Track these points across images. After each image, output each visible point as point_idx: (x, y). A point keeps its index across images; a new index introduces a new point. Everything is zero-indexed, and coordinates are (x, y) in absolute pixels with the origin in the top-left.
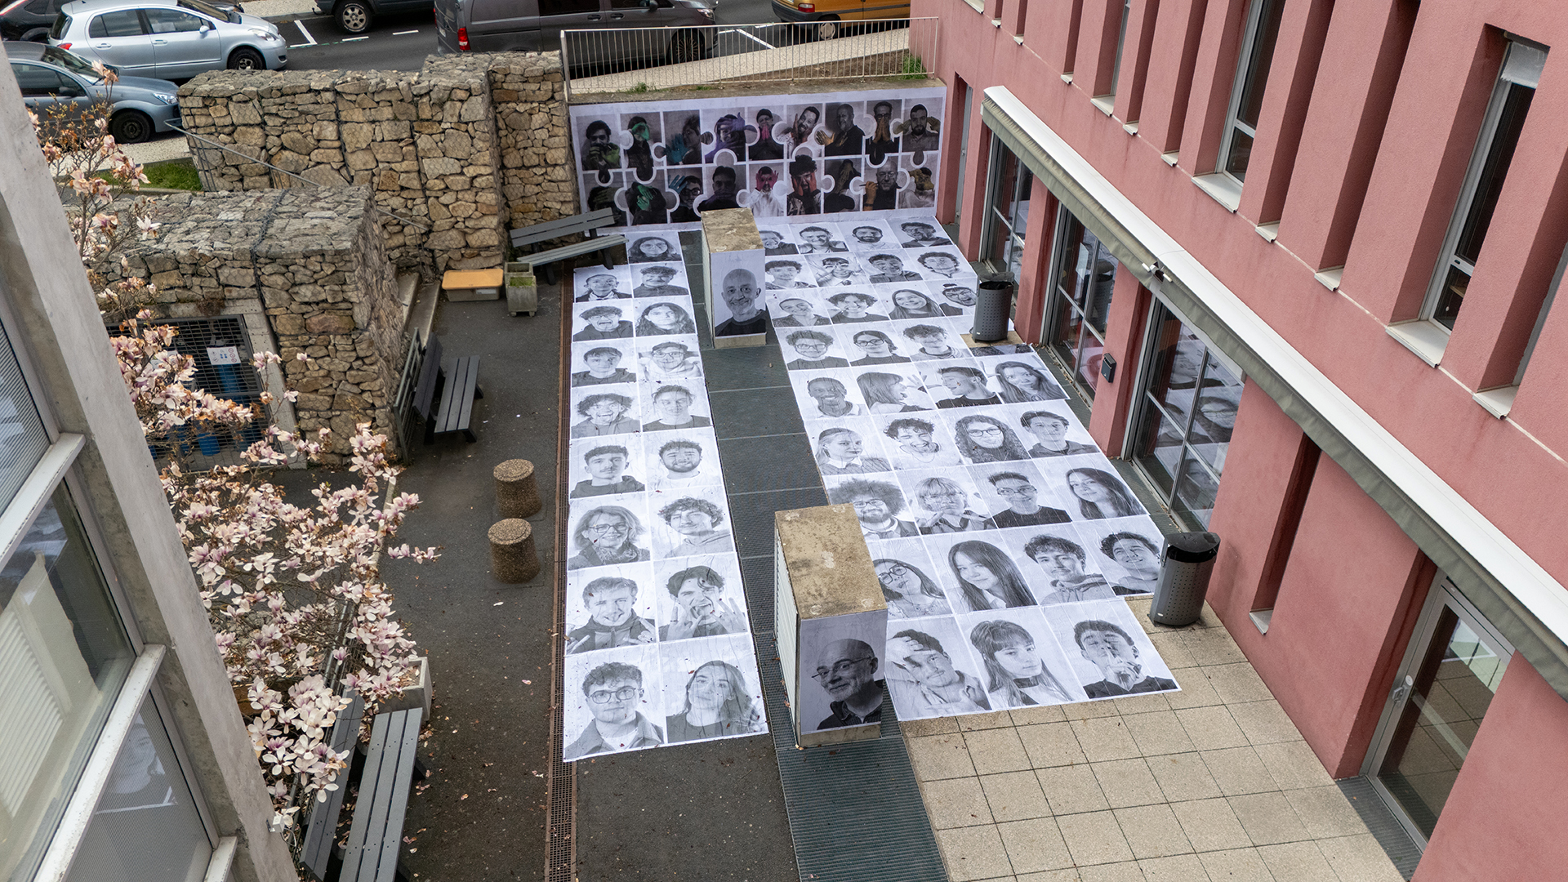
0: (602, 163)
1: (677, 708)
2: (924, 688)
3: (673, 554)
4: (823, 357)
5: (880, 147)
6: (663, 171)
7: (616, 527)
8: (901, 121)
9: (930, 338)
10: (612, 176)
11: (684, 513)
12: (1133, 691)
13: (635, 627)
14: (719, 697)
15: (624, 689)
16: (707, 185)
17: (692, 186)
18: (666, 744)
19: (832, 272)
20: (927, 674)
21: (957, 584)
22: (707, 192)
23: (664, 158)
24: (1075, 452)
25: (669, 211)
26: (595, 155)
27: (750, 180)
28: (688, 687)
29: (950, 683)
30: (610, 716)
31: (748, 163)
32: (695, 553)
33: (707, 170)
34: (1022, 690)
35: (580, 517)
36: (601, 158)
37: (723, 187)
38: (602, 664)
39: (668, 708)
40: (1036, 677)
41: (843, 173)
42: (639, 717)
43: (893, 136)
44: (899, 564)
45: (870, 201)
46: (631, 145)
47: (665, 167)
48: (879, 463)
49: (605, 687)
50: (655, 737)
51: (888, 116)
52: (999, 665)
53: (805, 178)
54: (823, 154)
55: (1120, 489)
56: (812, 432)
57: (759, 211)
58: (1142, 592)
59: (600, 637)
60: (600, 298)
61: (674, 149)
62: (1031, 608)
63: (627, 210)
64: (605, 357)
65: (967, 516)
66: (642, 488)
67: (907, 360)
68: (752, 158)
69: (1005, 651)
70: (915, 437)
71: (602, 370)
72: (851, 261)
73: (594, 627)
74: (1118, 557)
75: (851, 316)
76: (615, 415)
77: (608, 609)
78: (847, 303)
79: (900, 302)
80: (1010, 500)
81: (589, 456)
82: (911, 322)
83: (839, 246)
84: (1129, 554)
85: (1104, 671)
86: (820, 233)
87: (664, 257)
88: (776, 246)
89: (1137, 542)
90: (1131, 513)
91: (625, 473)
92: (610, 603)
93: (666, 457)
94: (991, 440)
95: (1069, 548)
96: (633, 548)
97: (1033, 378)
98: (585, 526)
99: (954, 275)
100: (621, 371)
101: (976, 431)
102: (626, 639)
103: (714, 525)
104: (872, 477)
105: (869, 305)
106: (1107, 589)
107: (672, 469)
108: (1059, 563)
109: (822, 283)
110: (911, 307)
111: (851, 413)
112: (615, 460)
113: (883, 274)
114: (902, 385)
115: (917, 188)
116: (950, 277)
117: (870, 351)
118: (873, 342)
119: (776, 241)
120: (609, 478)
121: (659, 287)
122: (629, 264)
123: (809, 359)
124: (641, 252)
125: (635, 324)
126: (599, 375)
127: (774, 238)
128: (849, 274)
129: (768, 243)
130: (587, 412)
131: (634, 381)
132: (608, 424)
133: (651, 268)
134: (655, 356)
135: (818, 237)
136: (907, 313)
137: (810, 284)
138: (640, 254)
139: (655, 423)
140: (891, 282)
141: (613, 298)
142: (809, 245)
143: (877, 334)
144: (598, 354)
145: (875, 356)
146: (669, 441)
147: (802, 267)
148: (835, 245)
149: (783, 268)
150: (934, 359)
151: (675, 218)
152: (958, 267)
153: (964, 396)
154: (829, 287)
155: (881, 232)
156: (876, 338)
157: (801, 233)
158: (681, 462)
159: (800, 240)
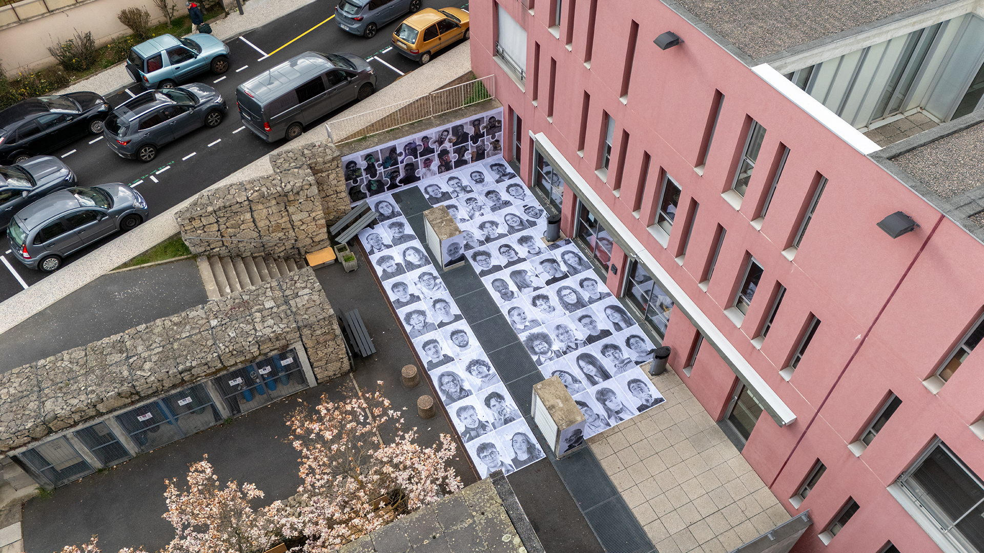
0: (354, 177)
1: (513, 456)
2: (588, 424)
3: (480, 389)
4: (491, 266)
5: (477, 137)
7: (453, 381)
8: (485, 125)
9: (529, 244)
10: (359, 181)
11: (475, 368)
12: (652, 406)
13: (483, 426)
14: (524, 447)
15: (492, 453)
17: (395, 174)
18: (516, 470)
19: (473, 208)
20: (587, 418)
21: (584, 376)
22: (402, 174)
23: (382, 167)
24: (604, 297)
25: (386, 187)
26: (350, 174)
27: (421, 165)
28: (513, 446)
29: (596, 420)
30: (492, 465)
31: (419, 159)
32: (488, 386)
33: (401, 166)
34: (618, 415)
35: (437, 380)
36: (353, 175)
37: (409, 171)
38: (479, 445)
39: (510, 456)
40: (621, 409)
41: (461, 152)
42: (502, 463)
43: (482, 131)
44: (562, 371)
45: (474, 159)
46: (367, 166)
47: (383, 171)
48: (535, 322)
49: (485, 454)
50: (511, 469)
51: (479, 124)
52: (608, 407)
53: (445, 158)
54: (452, 146)
55: (625, 313)
56: (504, 312)
57: (426, 176)
58: (644, 362)
59: (473, 433)
60: (380, 250)
61: (386, 162)
62: (611, 379)
63: (367, 192)
64: (401, 288)
65: (576, 342)
66: (453, 360)
67: (524, 260)
68: (420, 156)
69: (608, 401)
70: (544, 304)
71: (404, 297)
72: (477, 197)
73: (468, 430)
74: (633, 347)
75: (492, 237)
76: (423, 322)
77: (469, 420)
78: (487, 228)
79: (509, 223)
80: (589, 329)
81: (424, 347)
82: (519, 235)
83: (468, 189)
84: (636, 345)
85: (641, 400)
86: (456, 181)
87: (393, 214)
88: (440, 195)
89: (638, 339)
90: (631, 325)
91: (442, 353)
92: (469, 418)
93: (454, 340)
94: (572, 299)
95: (615, 347)
96: (464, 390)
97: (577, 259)
98: (441, 384)
99: (525, 198)
100: (412, 295)
101: (565, 295)
102: (482, 432)
103: (488, 370)
104: (536, 330)
105: (497, 227)
106: (633, 364)
107: (460, 346)
108: (614, 356)
109: (471, 218)
110: (514, 225)
111: (515, 297)
112: (435, 347)
113: (495, 205)
114: (528, 275)
115: (494, 148)
116: (524, 201)
117: (508, 257)
118: (507, 251)
119: (439, 191)
120: (438, 357)
121: (402, 237)
122: (380, 223)
123: (485, 269)
124: (381, 213)
125: (403, 265)
126: (404, 300)
127: (437, 189)
128: (481, 208)
129: (436, 194)
130: (410, 323)
131: (421, 300)
132: (422, 328)
133: (392, 224)
134: (422, 282)
135: (456, 184)
136: (514, 229)
137: (467, 219)
138: (381, 215)
139: (441, 322)
140: (500, 209)
141: (385, 249)
142: (455, 191)
143: (507, 246)
144: (397, 287)
145: (511, 260)
146: (451, 331)
147: (458, 208)
148: (466, 188)
149: (451, 210)
150: (535, 256)
151: (388, 189)
152: (525, 193)
153: (554, 276)
154: (476, 219)
155: (483, 174)
156: (508, 249)
157: (447, 183)
158: (461, 342)
159: (449, 188)
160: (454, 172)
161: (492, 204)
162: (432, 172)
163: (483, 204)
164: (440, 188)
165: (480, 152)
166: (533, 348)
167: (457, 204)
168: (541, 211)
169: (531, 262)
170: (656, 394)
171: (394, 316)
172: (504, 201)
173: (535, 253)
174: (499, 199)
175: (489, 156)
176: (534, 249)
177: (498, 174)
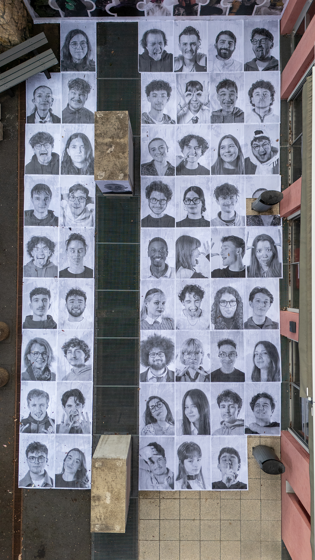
2: (152, 475)
3: (66, 378)
4: (162, 215)
7: (42, 354)
9: (228, 201)
11: (73, 350)
12: (230, 488)
14: (75, 468)
15: (41, 457)
18: (54, 488)
19: (189, 103)
20: (155, 468)
21: (181, 418)
24: (267, 327)
25: (89, 11)
28: (65, 460)
29: (163, 474)
30: (35, 470)
32: (75, 380)
34: (188, 481)
35: (27, 344)
38: (33, 442)
39: (56, 470)
40: (196, 475)
42: (45, 472)
44: (161, 400)
45: (235, 11)
48: (169, 322)
49: (34, 455)
50: (50, 483)
52: (184, 467)
55: (276, 362)
56: (143, 291)
57: (153, 13)
58: (256, 433)
60: (43, 120)
62: (207, 436)
63: (60, 10)
64: (42, 196)
65: (199, 371)
66: (55, 327)
67: (206, 224)
69: (189, 459)
70: (193, 302)
71: (41, 210)
72: (205, 86)
73: (30, 419)
74: (256, 409)
75: (188, 166)
76: (46, 259)
77: (36, 409)
78: (190, 148)
79: (222, 151)
80: (223, 362)
81: (33, 294)
82: (223, 180)
83: (202, 63)
84: (262, 408)
85: (223, 475)
86: (192, 38)
87: (84, 65)
88: (158, 57)
89: (268, 401)
90: (274, 380)
91: (48, 312)
92: (38, 406)
93: (69, 302)
94: (229, 311)
95: (237, 400)
96: (49, 371)
97: (270, 254)
98: (29, 352)
99: (266, 118)
100: (51, 213)
101: (224, 301)
102: (43, 429)
103: (86, 360)
104: (164, 333)
105: (203, 153)
106: (243, 429)
107: (71, 313)
108: (229, 410)
109: (180, 119)
110: (227, 159)
111: (166, 275)
112: (44, 300)
113: (221, 111)
114: (198, 251)
115: (271, 5)
116: (262, 121)
117: (190, 210)
118: (194, 200)
119: (161, 49)
120: (41, 316)
121: (78, 111)
122: (61, 72)
123: (154, 216)
124: (70, 54)
125: (61, 159)
126: (39, 216)
127: (160, 43)
128: (200, 107)
129: (155, 51)
130: (32, 253)
131: (57, 226)
132: (41, 267)
133: (75, 80)
134: (70, 199)
135: (191, 44)
136: (223, 166)
137: (172, 119)
138: (69, 56)
139: (66, 270)
140: (223, 122)
141: (49, 121)
142: (182, 58)
143: (199, 191)
144: (38, 191)
145: (191, 217)
146: (71, 288)
147: (172, 93)
148: (200, 60)
149: (159, 93)
150: (223, 225)
151: (94, 14)
152: (271, 107)
153: (228, 267)
154: (184, 124)
155: (235, 41)
156: (197, 196)
157: (180, 36)
158: (75, 308)
159: (178, 47)
160: (197, 22)
161: (217, 106)
162: (164, 11)
163: (207, 101)
164: (165, 43)
165: (246, 5)
166: (148, 355)
167: (173, 85)
168: (274, 151)
169: (215, 232)
170: (243, 477)
171: (18, 234)
172: (237, 108)
173: (226, 219)
174: (232, 102)
175: (258, 13)
176: (229, 212)
177: (256, 51)
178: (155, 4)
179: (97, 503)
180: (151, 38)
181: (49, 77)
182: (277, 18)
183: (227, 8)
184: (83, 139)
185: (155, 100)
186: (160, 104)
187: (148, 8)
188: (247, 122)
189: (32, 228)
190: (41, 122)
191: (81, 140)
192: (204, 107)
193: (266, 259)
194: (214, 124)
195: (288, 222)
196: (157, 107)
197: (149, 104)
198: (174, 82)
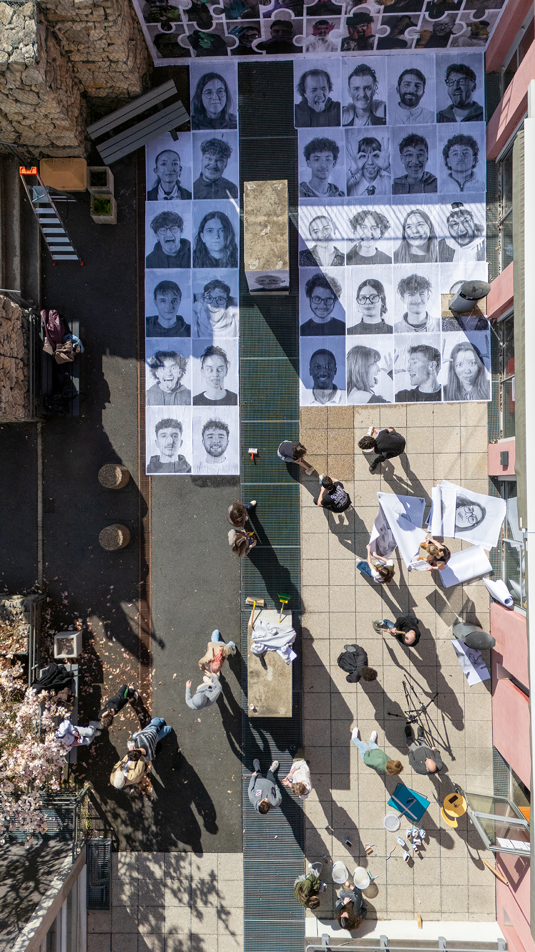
0: (164, 18)
4: (328, 319)
5: (442, 6)
6: (222, 23)
9: (417, 298)
10: (174, 28)
16: (265, 32)
17: (250, 33)
19: (363, 168)
23: (223, 15)
25: (229, 49)
26: (156, 13)
27: (307, 29)
33: (265, 22)
36: (162, 16)
37: (280, 34)
41: (398, 25)
45: (423, 42)
46: (190, 6)
47: (224, 21)
53: (361, 27)
54: (382, 11)
57: (314, 48)
60: (168, 196)
61: (232, 9)
63: (191, 48)
64: (169, 297)
66: (189, 471)
67: (389, 330)
68: (308, 14)
71: (167, 316)
72: (384, 145)
75: (363, 253)
76: (175, 381)
78: (365, 227)
79: (408, 232)
81: (158, 427)
82: (408, 269)
83: (379, 113)
86: (366, 80)
88: (322, 106)
91: (180, 451)
93: (206, 437)
97: (475, 368)
99: (468, 185)
100: (180, 319)
105: (382, 234)
107: (209, 452)
110: (414, 242)
111: (334, 399)
112: (174, 436)
113: (406, 177)
114: (378, 366)
115: (472, 34)
116: (462, 190)
117: (366, 312)
118: (370, 299)
119: (324, 95)
120: (170, 456)
121: (215, 182)
122: (192, 131)
123: (317, 320)
124: (202, 105)
125: (193, 247)
126: (164, 324)
127: (323, 88)
128: (377, 173)
129: (316, 99)
130: (156, 373)
131: (189, 336)
132: (170, 391)
133: (210, 141)
134: (206, 300)
135: (365, 88)
136: (409, 252)
137: (340, 189)
138: (201, 110)
139: (202, 395)
140: (409, 193)
141: (177, 197)
142: (353, 108)
143: (377, 286)
144: (164, 291)
145: (368, 321)
146: (209, 420)
147: (339, 155)
148: (376, 109)
149: (324, 155)
150: (411, 331)
151: (234, 52)
152: (474, 170)
153: (418, 387)
154: (356, 197)
155: (424, 83)
156: (375, 292)
157: (350, 78)
158: (215, 445)
159: (347, 93)
160: (372, 58)
161: (401, 172)
162: (329, 45)
163: (386, 164)
164: (330, 88)
165: (438, 34)
167: (341, 144)
168: (478, 229)
169: (399, 341)
171: (138, 348)
172: (427, 173)
173: (415, 323)
174: (421, 165)
175: (455, 44)
176: (418, 313)
177: (452, 95)
178: (318, 37)
179: (255, 681)
180: (310, 82)
181: (176, 138)
182: (481, 50)
183: (413, 39)
184: (221, 220)
185: (316, 165)
186: (323, 170)
187: (308, 43)
188: (441, 192)
189: (157, 340)
190: (166, 199)
191: (219, 221)
192: (384, 173)
193: (469, 375)
194: (397, 196)
195: (498, 325)
196: (319, 175)
197: (309, 170)
198: (343, 140)
